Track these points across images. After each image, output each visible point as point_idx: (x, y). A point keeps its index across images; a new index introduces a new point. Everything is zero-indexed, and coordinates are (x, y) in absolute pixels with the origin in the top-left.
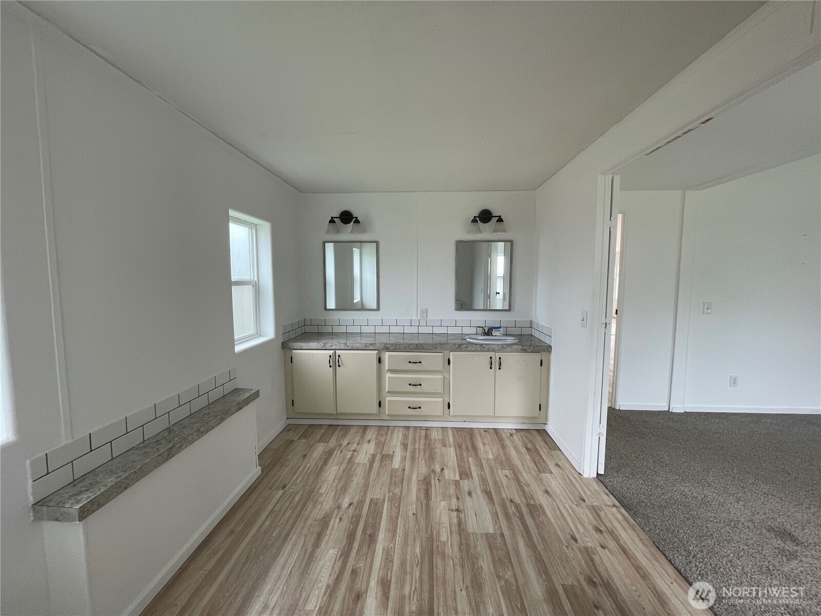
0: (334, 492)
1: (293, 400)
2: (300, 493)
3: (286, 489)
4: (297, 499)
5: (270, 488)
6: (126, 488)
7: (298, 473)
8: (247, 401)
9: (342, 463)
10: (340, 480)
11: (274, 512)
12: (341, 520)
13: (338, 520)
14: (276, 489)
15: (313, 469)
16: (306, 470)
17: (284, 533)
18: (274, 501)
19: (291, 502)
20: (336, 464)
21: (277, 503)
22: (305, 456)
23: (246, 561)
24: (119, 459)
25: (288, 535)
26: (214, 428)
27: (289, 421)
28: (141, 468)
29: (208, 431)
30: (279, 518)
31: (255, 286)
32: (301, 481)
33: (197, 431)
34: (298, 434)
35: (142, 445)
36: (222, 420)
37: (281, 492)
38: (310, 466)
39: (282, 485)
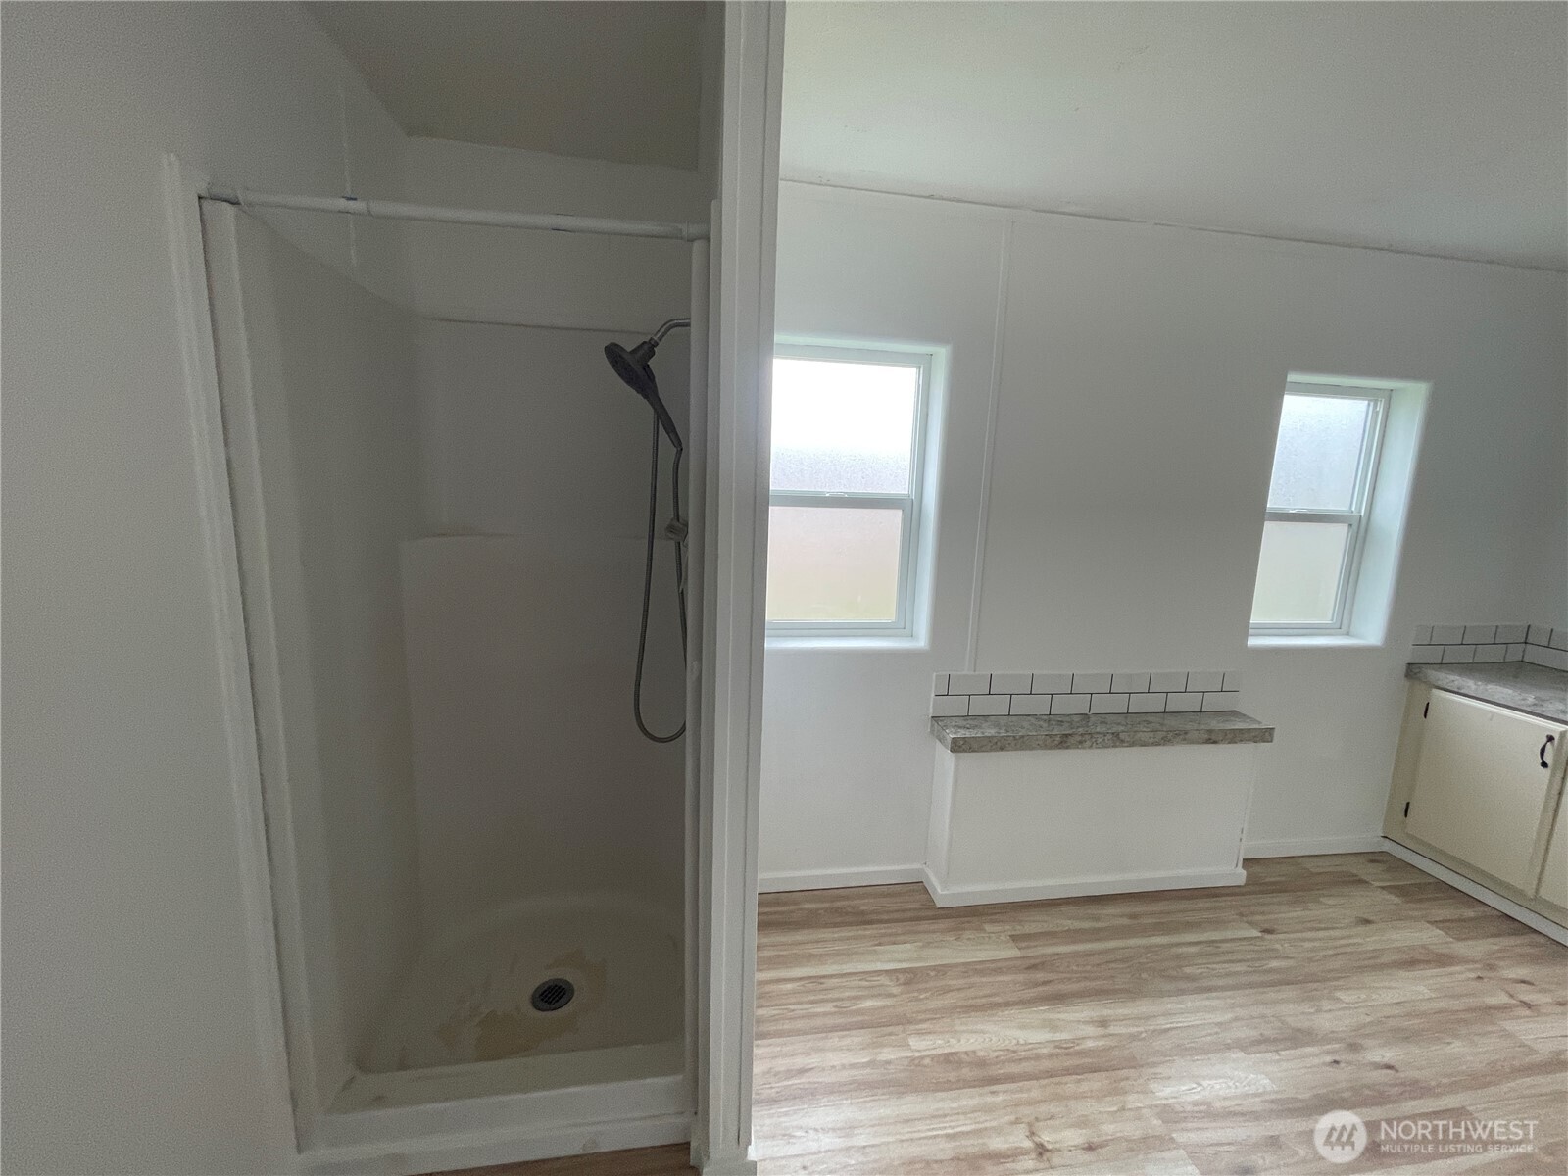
0: (1368, 1019)
1: (1408, 804)
2: (1291, 963)
3: (1268, 936)
4: (1274, 964)
5: (1241, 915)
6: (1002, 749)
7: (1321, 934)
8: (1235, 737)
9: (1453, 996)
10: (1409, 1015)
11: (1217, 947)
12: (1335, 1065)
13: (1329, 1059)
14: (1247, 922)
15: (1360, 953)
16: (1342, 942)
17: (1206, 983)
18: (1229, 934)
19: (1259, 959)
20: (1434, 987)
21: (1232, 940)
22: (1367, 922)
23: (1122, 961)
24: (1014, 719)
25: (1210, 989)
26: (1145, 745)
27: (1387, 846)
28: (1023, 737)
29: (1132, 744)
30: (1218, 960)
31: (1355, 527)
32: (1312, 950)
33: (1113, 734)
34: (1389, 880)
35: (1045, 717)
36: (1165, 741)
37: (1256, 933)
38: (1359, 944)
39: (1266, 926)
